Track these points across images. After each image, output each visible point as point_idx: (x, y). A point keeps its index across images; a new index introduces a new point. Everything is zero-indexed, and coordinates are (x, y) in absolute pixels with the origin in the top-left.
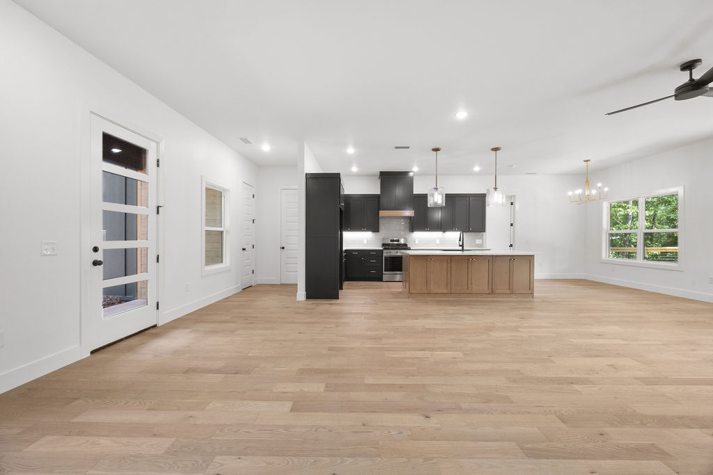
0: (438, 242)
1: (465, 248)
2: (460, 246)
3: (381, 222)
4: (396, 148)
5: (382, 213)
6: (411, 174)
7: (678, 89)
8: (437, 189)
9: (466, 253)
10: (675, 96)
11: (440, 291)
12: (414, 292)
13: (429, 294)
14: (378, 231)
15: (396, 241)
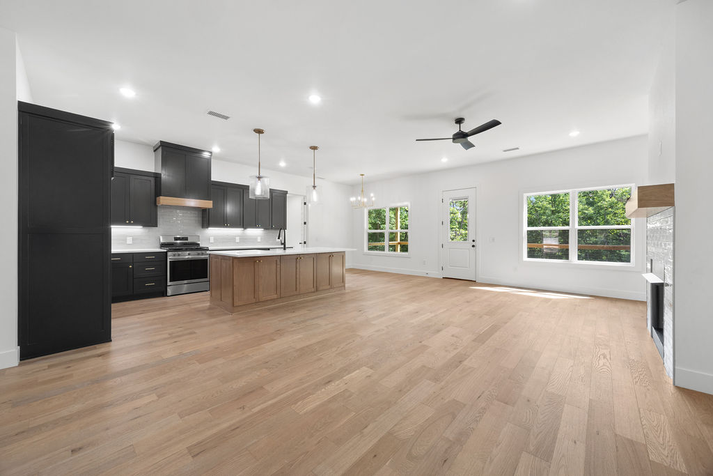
0: (238, 240)
1: (287, 246)
2: (282, 244)
3: (160, 212)
4: (211, 113)
5: (163, 200)
6: (206, 155)
7: (454, 135)
8: (259, 178)
9: (288, 252)
10: (454, 139)
11: (269, 298)
12: (240, 303)
13: (258, 302)
14: (156, 225)
15: (183, 239)
